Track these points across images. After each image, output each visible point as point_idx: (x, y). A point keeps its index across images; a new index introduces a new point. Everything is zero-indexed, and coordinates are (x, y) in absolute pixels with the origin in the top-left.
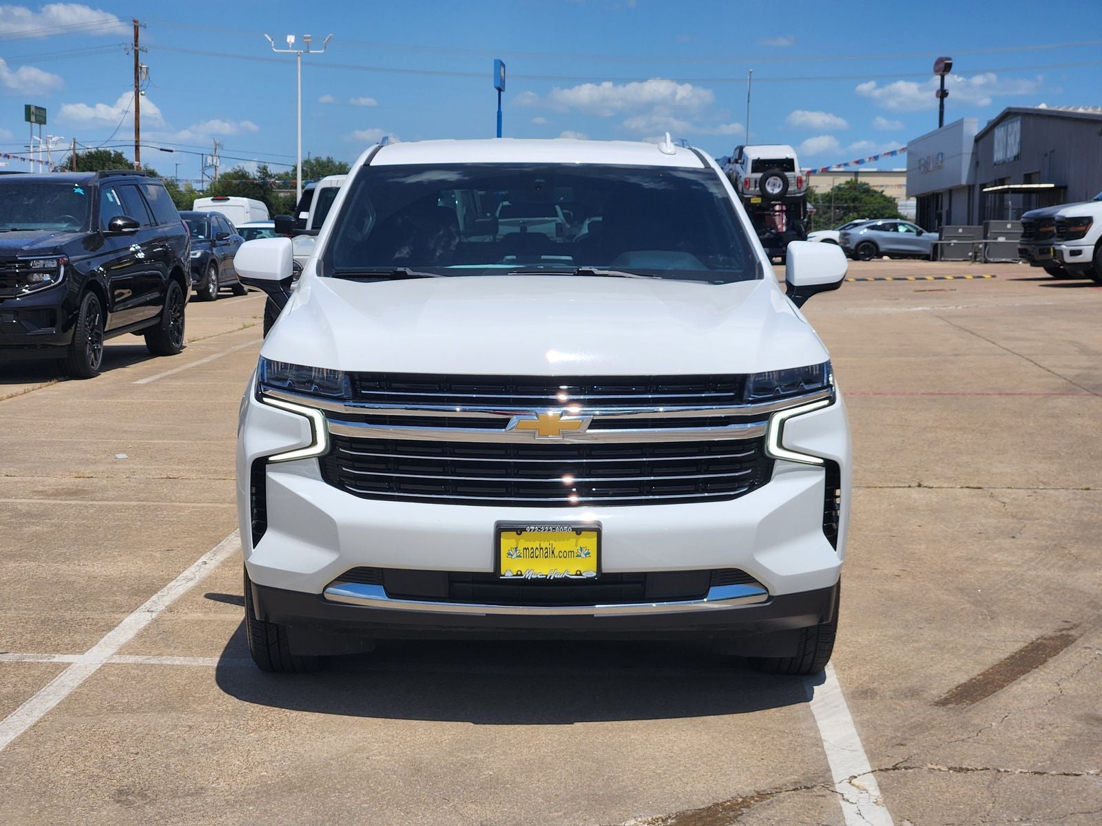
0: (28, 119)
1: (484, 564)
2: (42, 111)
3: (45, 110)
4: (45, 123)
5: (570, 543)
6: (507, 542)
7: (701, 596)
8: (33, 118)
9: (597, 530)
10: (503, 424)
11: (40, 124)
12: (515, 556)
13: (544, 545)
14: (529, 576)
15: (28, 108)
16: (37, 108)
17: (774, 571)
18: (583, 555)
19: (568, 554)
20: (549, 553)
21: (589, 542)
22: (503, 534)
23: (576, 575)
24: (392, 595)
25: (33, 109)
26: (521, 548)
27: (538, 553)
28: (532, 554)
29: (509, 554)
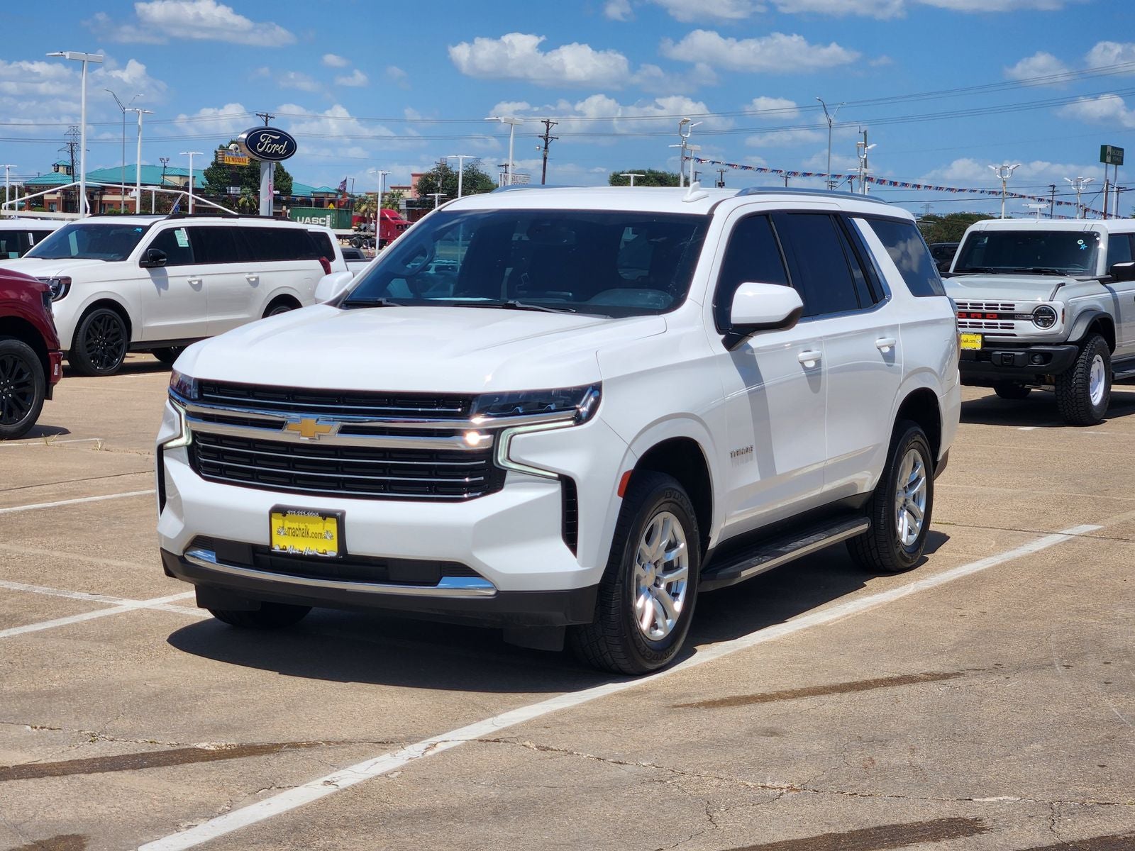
0: (1103, 159)
1: (260, 538)
2: (1119, 152)
3: (1122, 150)
4: (1121, 163)
5: (317, 526)
6: (277, 522)
7: (434, 583)
8: (1109, 159)
9: (339, 518)
10: (278, 425)
11: (1117, 165)
12: (282, 533)
13: (302, 526)
14: (290, 551)
15: (1104, 148)
16: (1113, 148)
17: (497, 569)
18: (328, 538)
19: (317, 536)
20: (305, 534)
21: (332, 526)
22: (273, 514)
23: (323, 553)
24: (220, 560)
25: (1109, 150)
26: (286, 527)
27: (297, 532)
28: (294, 533)
29: (278, 532)
